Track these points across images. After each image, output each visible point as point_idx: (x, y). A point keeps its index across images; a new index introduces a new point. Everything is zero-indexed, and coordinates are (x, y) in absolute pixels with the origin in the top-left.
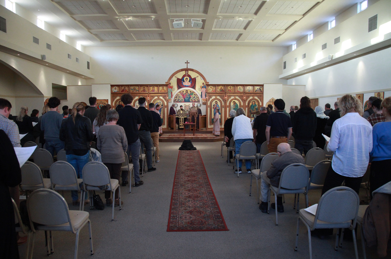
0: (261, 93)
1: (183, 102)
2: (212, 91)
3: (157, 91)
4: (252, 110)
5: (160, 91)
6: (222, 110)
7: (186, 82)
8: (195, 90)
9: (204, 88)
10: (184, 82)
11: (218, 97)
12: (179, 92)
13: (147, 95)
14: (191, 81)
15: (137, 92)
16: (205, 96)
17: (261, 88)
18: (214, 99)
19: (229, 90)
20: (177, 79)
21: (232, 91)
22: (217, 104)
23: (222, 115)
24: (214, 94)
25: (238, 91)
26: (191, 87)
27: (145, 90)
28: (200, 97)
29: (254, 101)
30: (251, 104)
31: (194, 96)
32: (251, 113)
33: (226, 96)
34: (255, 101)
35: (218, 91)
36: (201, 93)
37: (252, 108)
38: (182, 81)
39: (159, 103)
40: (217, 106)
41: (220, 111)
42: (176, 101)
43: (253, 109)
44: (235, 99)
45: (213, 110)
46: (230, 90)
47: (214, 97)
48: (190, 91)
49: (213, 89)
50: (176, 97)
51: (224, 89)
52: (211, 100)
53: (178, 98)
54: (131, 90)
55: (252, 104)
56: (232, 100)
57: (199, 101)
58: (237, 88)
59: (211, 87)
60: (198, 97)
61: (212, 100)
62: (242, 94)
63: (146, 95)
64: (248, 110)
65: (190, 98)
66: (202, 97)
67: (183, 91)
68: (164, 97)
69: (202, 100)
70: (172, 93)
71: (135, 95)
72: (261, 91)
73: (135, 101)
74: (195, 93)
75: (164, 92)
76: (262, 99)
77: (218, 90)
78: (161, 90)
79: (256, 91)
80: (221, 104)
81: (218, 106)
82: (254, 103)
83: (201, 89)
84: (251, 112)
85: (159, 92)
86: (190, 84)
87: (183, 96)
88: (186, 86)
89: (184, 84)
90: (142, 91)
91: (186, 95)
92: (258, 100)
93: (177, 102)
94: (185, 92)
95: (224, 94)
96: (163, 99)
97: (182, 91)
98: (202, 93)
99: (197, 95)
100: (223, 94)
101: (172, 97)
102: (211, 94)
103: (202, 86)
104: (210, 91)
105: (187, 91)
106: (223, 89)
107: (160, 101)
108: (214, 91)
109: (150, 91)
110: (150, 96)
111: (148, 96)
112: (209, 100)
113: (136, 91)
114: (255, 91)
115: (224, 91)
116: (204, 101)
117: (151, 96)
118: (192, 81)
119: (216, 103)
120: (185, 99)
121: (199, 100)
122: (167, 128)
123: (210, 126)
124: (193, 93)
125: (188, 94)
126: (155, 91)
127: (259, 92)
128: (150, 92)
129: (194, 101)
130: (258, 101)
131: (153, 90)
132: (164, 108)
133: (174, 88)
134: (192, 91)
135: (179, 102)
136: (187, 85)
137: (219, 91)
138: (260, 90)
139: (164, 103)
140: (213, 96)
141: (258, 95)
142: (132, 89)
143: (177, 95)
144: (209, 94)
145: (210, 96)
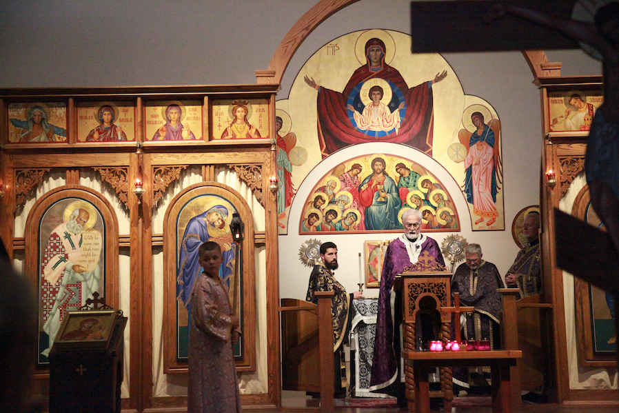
1: (358, 231)
2: (582, 128)
3: (198, 135)
5: (217, 133)
7: (370, 113)
8: (430, 154)
9: (485, 146)
10: (360, 108)
12: (334, 171)
13: (127, 163)
14: (402, 105)
15: (60, 142)
16: (488, 193)
20: (315, 92)
26: (406, 137)
27: (113, 127)
28: (459, 199)
31: (420, 192)
36: (464, 176)
38: (350, 107)
39: (214, 217)
42: (317, 223)
48: (400, 166)
49: (591, 108)
50: (317, 202)
53: (326, 207)
54: (12, 129)
57: (453, 226)
60: (450, 200)
63: (123, 159)
65: (400, 202)
66: (470, 200)
67: (357, 167)
68: (249, 172)
69: (476, 218)
70: (287, 175)
71: (45, 160)
73: (37, 204)
74: (428, 177)
75: (249, 137)
78: (225, 125)
83: (462, 150)
85: (214, 142)
86: (394, 120)
87: (357, 192)
88: (371, 137)
89: (362, 121)
90: (90, 138)
91: (376, 189)
93: (321, 231)
94: (366, 171)
96: (243, 191)
97: (349, 167)
98: (475, 176)
99: (441, 186)
101: (288, 203)
102: (577, 148)
103: (473, 129)
104: (570, 122)
105: (379, 166)
107: (221, 202)
109: (151, 131)
110: (148, 170)
111: (134, 170)
112: (564, 194)
113: (48, 136)
116: (487, 220)
117: (157, 169)
118: (407, 105)
120: (367, 215)
121: (456, 216)
122: (273, 396)
123: (581, 380)
124: (417, 175)
125: (387, 184)
126: (185, 134)
128: (146, 144)
129: (426, 222)
131: (174, 125)
132: (253, 254)
133: (303, 150)
134: (408, 165)
135: (335, 231)
136: (377, 129)
139: (250, 213)
142: (17, 123)
143: (323, 189)
144: (564, 146)
145: (569, 159)
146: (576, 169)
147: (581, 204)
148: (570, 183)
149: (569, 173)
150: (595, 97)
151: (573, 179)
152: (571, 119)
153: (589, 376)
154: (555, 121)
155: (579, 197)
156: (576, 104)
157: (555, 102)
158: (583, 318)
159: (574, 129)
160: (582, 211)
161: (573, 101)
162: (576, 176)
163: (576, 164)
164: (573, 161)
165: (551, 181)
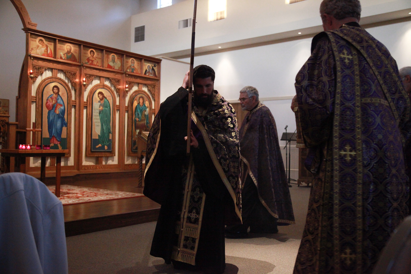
0: (156, 78)
2: (43, 55)
4: (137, 119)
6: (69, 114)
11: (61, 76)
17: (155, 66)
18: (48, 78)
19: (88, 59)
21: (97, 63)
22: (58, 94)
23: (70, 127)
24: (51, 65)
25: (109, 66)
29: (142, 98)
30: (135, 104)
32: (136, 128)
33: (83, 74)
34: (143, 96)
35: (61, 58)
37: (138, 114)
40: (57, 100)
41: (66, 117)
43: (140, 115)
44: (104, 87)
45: (46, 111)
46: (92, 61)
47: (48, 74)
49: (47, 47)
51: (76, 55)
52: (39, 80)
55: (139, 104)
56: (97, 87)
58: (108, 58)
59: (41, 40)
61: (45, 80)
62: (118, 77)
64: (130, 118)
72: (155, 76)
76: (156, 94)
77: (62, 54)
79: (145, 74)
80: (69, 96)
81: (60, 101)
82: (141, 101)
84: (135, 124)
92: (148, 95)
95: (78, 69)
100: (73, 68)
102: (41, 63)
104: (38, 51)
106: (74, 54)
108: (48, 56)
112: (34, 82)
114: (144, 72)
115: (75, 60)
119: (56, 90)
123: (34, 163)
127: (151, 76)
130: (150, 98)
137: (62, 56)
138: (153, 72)
140: (46, 70)
141: (149, 82)
144: (36, 61)
145: (37, 67)
146: (40, 72)
147: (41, 88)
148: (37, 78)
149: (37, 73)
150: (49, 43)
151: (38, 76)
152: (39, 50)
153: (38, 161)
154: (32, 49)
155: (40, 85)
156: (42, 44)
157: (33, 40)
158: (38, 137)
159: (40, 54)
160: (41, 91)
161: (40, 42)
162: (39, 75)
163: (40, 70)
164: (39, 69)
165: (32, 76)
